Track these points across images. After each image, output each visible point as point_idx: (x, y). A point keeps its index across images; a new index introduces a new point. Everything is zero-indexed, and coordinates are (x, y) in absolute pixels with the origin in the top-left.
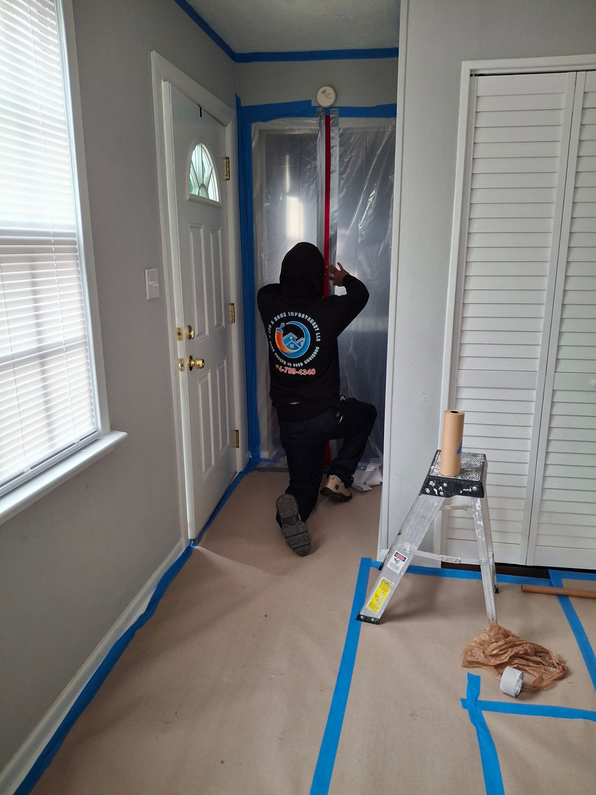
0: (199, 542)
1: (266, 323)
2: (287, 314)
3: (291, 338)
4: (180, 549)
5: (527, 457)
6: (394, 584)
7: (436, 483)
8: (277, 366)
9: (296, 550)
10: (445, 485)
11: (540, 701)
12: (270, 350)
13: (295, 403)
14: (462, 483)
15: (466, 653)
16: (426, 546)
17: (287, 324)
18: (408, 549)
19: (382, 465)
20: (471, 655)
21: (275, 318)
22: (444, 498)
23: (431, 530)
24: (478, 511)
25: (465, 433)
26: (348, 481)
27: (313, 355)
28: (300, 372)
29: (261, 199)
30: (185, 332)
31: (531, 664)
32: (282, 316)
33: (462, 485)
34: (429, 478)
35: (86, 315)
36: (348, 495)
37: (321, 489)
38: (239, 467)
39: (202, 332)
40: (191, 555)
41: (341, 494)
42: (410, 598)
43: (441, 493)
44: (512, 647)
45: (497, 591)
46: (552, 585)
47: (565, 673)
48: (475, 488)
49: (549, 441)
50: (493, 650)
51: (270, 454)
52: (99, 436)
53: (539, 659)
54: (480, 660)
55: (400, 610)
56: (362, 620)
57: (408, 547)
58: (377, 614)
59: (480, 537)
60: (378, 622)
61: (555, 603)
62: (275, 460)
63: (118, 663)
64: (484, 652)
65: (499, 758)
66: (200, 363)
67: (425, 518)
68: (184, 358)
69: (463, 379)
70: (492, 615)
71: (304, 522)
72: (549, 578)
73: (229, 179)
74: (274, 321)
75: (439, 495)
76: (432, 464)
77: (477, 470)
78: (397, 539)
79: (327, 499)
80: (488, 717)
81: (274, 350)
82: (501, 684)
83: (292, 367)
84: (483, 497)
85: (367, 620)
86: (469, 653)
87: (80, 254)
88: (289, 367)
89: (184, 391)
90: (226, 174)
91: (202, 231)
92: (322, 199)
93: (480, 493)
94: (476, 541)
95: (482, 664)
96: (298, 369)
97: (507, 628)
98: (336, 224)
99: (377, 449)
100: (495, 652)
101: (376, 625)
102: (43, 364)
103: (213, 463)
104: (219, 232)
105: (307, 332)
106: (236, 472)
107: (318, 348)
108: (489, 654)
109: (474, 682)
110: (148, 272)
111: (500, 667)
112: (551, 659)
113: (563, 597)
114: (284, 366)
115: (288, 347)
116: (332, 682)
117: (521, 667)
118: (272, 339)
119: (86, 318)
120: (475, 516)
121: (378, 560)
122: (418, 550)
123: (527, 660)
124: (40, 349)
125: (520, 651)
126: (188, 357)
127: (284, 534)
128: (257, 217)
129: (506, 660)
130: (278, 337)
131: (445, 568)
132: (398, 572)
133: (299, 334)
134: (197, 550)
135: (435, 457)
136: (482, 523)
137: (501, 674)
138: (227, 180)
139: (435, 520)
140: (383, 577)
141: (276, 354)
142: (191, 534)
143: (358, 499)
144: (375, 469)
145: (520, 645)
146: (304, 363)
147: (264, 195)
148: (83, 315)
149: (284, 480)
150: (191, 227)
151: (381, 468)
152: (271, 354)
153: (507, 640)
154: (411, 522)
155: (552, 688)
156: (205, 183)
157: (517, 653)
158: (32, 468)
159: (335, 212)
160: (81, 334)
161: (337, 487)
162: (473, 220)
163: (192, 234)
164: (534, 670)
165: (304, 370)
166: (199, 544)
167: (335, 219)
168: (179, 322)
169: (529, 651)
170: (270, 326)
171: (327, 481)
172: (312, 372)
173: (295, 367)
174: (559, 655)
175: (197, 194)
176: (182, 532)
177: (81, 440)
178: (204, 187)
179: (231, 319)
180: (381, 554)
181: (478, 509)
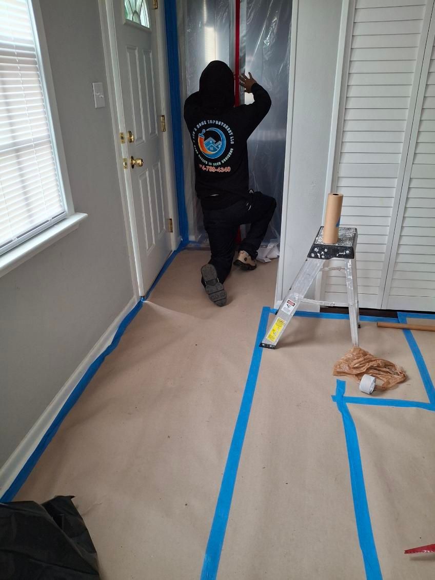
0: (146, 299)
1: (191, 130)
2: (207, 122)
3: (211, 142)
4: (134, 303)
5: (387, 230)
6: (286, 322)
7: (320, 249)
8: (201, 166)
9: (217, 302)
10: (326, 250)
11: (387, 396)
12: (195, 152)
13: (215, 195)
14: (339, 248)
15: (336, 366)
16: (310, 295)
17: (207, 130)
18: (297, 298)
19: (279, 244)
20: (340, 368)
21: (198, 125)
22: (325, 260)
23: (313, 284)
24: (349, 269)
25: (342, 213)
26: (253, 255)
27: (229, 156)
28: (219, 170)
29: (184, 26)
30: (126, 136)
31: (382, 373)
32: (203, 124)
33: (338, 250)
34: (315, 246)
35: (48, 118)
36: (254, 265)
37: (234, 261)
38: (174, 247)
39: (140, 138)
40: (142, 307)
41: (248, 264)
42: (297, 332)
43: (323, 257)
44: (369, 362)
45: (359, 327)
46: (399, 322)
47: (405, 379)
48: (348, 252)
49: (402, 227)
50: (355, 364)
51: (196, 238)
52: (66, 216)
53: (387, 370)
54: (346, 371)
55: (291, 339)
56: (263, 347)
57: (297, 296)
58: (274, 342)
59: (349, 287)
60: (274, 348)
61: (401, 334)
62: (200, 242)
63: (95, 377)
64: (348, 366)
65: (357, 432)
66: (139, 162)
67: (310, 275)
68: (126, 158)
69: (343, 172)
70: (356, 342)
71: (222, 283)
72: (397, 317)
73: (157, 8)
74: (197, 128)
75: (321, 258)
76: (317, 236)
77: (350, 239)
78: (288, 292)
79: (239, 268)
80: (350, 407)
81: (197, 153)
82: (360, 386)
83: (212, 166)
84: (353, 258)
85: (267, 346)
86: (338, 366)
87: (39, 66)
88: (210, 166)
89: (128, 183)
90: (154, 3)
91: (136, 51)
92: (233, 25)
93: (352, 255)
94: (347, 293)
95: (347, 373)
96: (217, 167)
97: (366, 350)
98: (245, 47)
99: (276, 232)
100: (356, 365)
101: (273, 350)
102: (18, 157)
103: (154, 243)
104: (151, 54)
105: (223, 136)
106: (171, 251)
107: (232, 149)
108: (352, 367)
109: (341, 386)
110: (95, 85)
111: (359, 376)
112: (396, 370)
113: (406, 330)
114: (206, 165)
115: (209, 150)
116: (243, 386)
117: (375, 375)
118: (196, 143)
119: (49, 121)
120: (347, 273)
121: (275, 308)
122: (305, 297)
123: (378, 370)
124: (15, 144)
125: (374, 364)
126: (130, 157)
127: (207, 292)
128: (181, 41)
129: (364, 371)
130: (200, 141)
131: (323, 312)
132: (289, 313)
133: (217, 138)
134: (145, 303)
135: (319, 231)
136: (351, 277)
137: (361, 380)
138: (155, 9)
139: (317, 277)
140: (278, 317)
141: (199, 156)
142: (141, 292)
143: (261, 268)
144: (274, 247)
145: (374, 360)
146: (221, 163)
147: (186, 22)
148: (47, 119)
149: (207, 256)
150: (128, 48)
151: (278, 246)
152: (196, 156)
153: (365, 357)
154: (300, 278)
155: (395, 388)
156: (137, 11)
157: (372, 366)
158: (18, 238)
159: (244, 36)
160: (45, 134)
161: (246, 259)
162: (354, 50)
163: (128, 54)
164: (383, 377)
165: (222, 168)
166: (148, 299)
167: (244, 42)
168: (122, 128)
169: (381, 364)
170: (194, 133)
171: (238, 255)
172: (228, 169)
173: (215, 166)
174: (402, 367)
175: (131, 19)
176: (134, 291)
177: (53, 218)
178: (137, 13)
179: (162, 129)
180: (277, 304)
181: (349, 267)
